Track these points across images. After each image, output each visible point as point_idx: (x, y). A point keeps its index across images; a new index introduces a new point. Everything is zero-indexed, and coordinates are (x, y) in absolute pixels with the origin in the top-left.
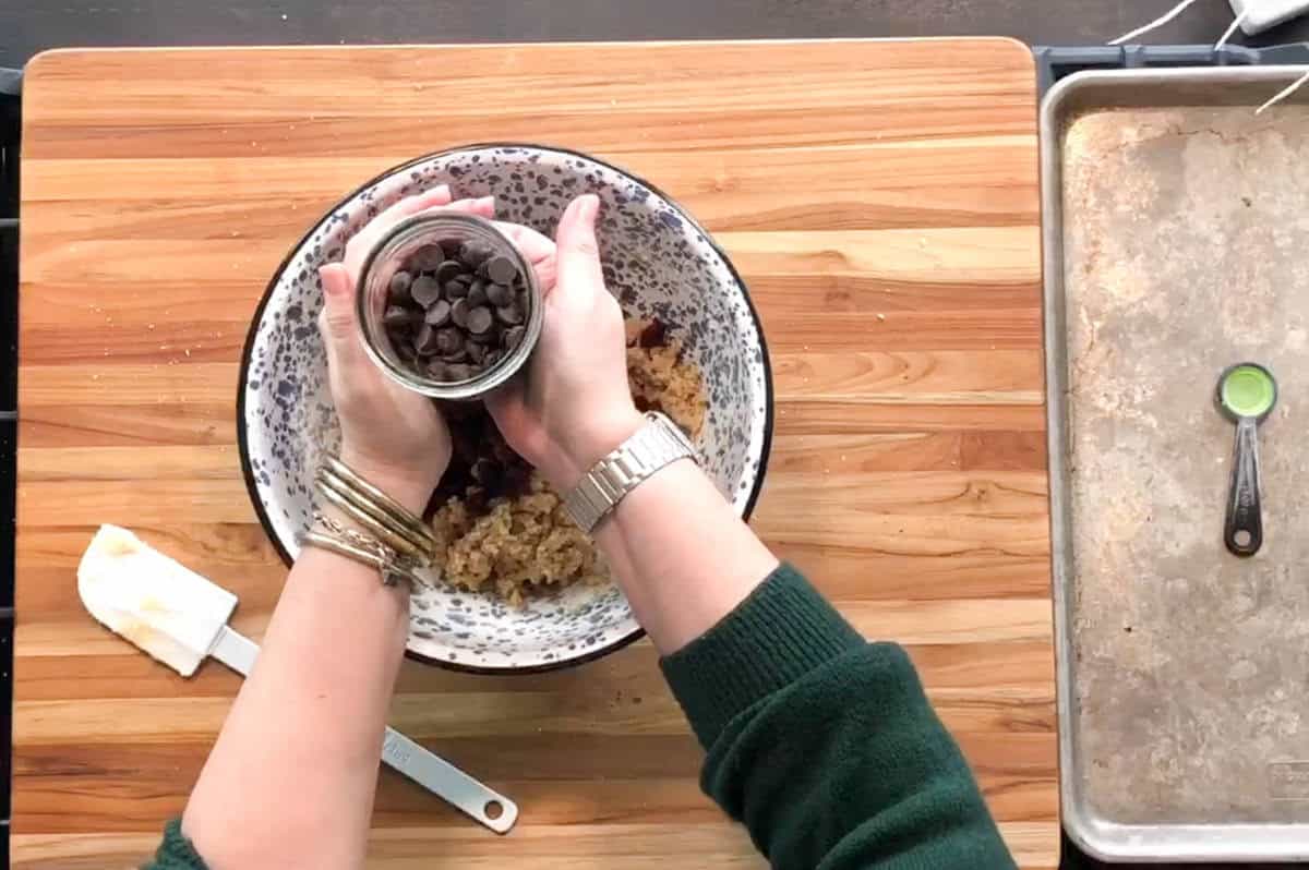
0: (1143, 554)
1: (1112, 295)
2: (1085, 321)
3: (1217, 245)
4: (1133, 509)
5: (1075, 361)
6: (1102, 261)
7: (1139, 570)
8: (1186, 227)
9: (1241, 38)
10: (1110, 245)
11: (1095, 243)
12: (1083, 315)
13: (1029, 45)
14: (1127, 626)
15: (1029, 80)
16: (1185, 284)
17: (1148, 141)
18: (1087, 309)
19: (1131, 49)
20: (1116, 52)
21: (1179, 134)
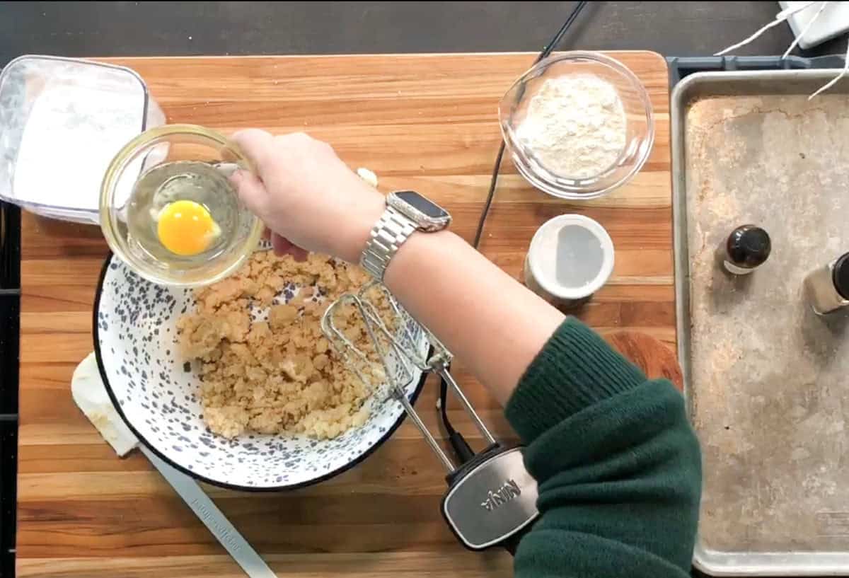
0: (736, 380)
1: (717, 216)
2: (700, 231)
3: (783, 183)
4: (731, 352)
5: (693, 257)
6: (710, 194)
7: (734, 390)
8: (764, 171)
9: (799, 51)
10: (716, 183)
11: (706, 182)
12: (698, 228)
13: (664, 55)
14: (726, 426)
15: (664, 78)
16: (763, 208)
17: (739, 117)
18: (701, 224)
19: (729, 58)
20: (719, 60)
21: (760, 112)
